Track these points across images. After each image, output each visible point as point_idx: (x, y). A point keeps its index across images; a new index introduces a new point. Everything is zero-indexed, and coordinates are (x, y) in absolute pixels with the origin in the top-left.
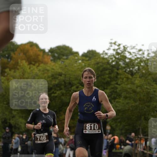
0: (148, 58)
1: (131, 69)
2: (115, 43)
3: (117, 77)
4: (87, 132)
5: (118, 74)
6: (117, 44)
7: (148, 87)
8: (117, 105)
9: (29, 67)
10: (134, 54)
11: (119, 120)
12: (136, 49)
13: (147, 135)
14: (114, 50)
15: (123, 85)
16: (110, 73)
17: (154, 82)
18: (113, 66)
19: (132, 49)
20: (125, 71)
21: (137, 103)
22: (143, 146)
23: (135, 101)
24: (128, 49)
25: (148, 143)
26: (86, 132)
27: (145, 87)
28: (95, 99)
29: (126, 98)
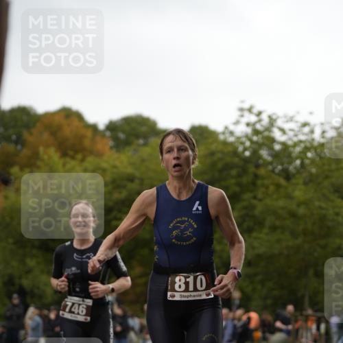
0: (322, 141)
1: (285, 165)
2: (250, 110)
3: (254, 184)
4: (177, 298)
5: (256, 176)
6: (255, 111)
7: (323, 205)
8: (256, 244)
9: (61, 161)
10: (291, 134)
11: (259, 277)
12: (297, 122)
13: (322, 310)
14: (248, 125)
15: (268, 201)
16: (239, 176)
17: (337, 195)
18: (246, 160)
19: (287, 121)
20: (273, 171)
21: (299, 241)
22: (312, 334)
23: (294, 235)
24: (280, 123)
25: (323, 327)
26: (174, 296)
27: (317, 203)
28: (200, 208)
29: (274, 228)
